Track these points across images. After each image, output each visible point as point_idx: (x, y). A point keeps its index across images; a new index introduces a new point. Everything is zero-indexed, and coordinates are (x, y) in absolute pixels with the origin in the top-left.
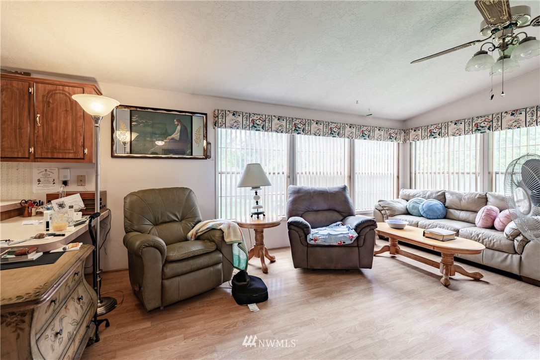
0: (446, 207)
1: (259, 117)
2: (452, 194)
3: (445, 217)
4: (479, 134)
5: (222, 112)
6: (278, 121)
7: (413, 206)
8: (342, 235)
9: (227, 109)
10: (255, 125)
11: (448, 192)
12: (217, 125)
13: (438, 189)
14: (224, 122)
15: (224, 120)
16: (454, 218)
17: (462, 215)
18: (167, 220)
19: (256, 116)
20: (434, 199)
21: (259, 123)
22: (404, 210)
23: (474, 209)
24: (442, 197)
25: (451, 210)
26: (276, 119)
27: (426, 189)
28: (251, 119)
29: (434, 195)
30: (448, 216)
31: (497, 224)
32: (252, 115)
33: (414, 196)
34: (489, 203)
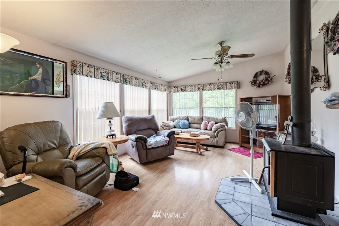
0: (189, 123)
1: (105, 71)
2: (191, 117)
3: (189, 128)
4: (199, 92)
5: (80, 64)
6: (116, 75)
7: (177, 124)
8: (162, 141)
9: (83, 62)
10: (103, 76)
11: (189, 116)
12: (76, 72)
13: (186, 115)
14: (81, 71)
15: (81, 69)
16: (192, 127)
17: (195, 126)
18: (48, 148)
19: (103, 70)
20: (185, 119)
21: (105, 75)
22: (173, 126)
23: (199, 123)
24: (187, 119)
25: (191, 124)
26: (115, 74)
27: (181, 115)
28: (100, 71)
29: (184, 118)
30: (190, 127)
31: (208, 128)
32: (101, 69)
33: (176, 119)
34: (204, 120)
